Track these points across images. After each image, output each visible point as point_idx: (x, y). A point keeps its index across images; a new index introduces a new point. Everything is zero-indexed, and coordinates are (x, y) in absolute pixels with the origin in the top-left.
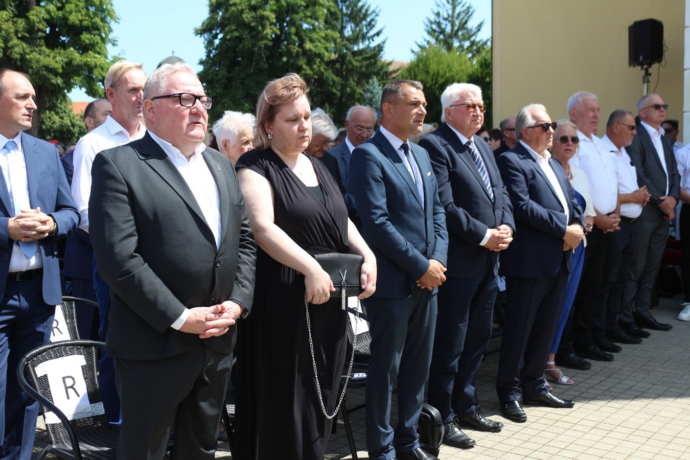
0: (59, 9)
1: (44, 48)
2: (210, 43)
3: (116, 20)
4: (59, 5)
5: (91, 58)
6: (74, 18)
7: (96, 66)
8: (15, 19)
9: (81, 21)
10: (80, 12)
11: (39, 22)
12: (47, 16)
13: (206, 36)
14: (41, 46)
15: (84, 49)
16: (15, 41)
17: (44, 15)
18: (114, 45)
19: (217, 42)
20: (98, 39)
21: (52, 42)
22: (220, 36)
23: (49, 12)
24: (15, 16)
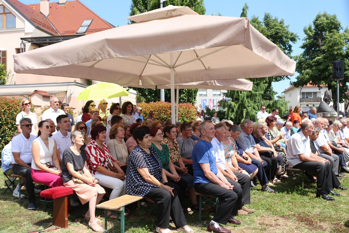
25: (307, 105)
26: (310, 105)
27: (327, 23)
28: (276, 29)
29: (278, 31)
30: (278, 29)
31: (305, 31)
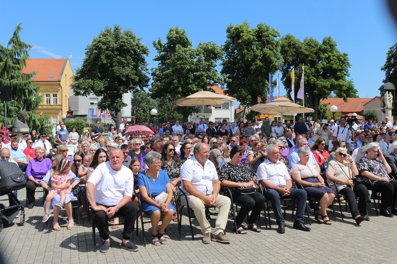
0: (327, 63)
1: (322, 79)
2: (388, 73)
3: (349, 66)
4: (327, 62)
5: (341, 82)
6: (335, 66)
7: (343, 85)
8: (310, 69)
9: (338, 67)
10: (336, 64)
11: (320, 69)
12: (323, 66)
13: (386, 70)
14: (320, 78)
15: (338, 78)
16: (311, 77)
17: (321, 66)
18: (348, 76)
19: (391, 72)
20: (343, 75)
21: (325, 76)
22: (393, 70)
23: (323, 65)
24: (310, 67)
25: (198, 116)
26: (200, 116)
27: (176, 38)
28: (122, 42)
29: (123, 44)
30: (124, 42)
31: (155, 44)
